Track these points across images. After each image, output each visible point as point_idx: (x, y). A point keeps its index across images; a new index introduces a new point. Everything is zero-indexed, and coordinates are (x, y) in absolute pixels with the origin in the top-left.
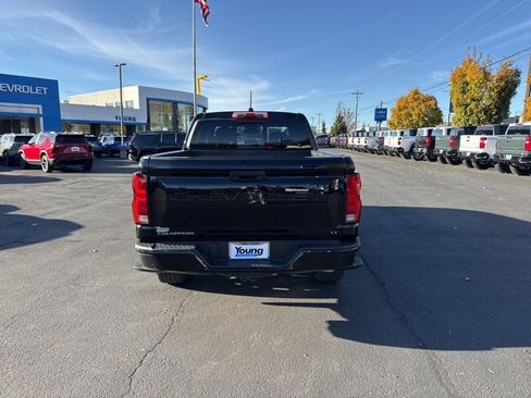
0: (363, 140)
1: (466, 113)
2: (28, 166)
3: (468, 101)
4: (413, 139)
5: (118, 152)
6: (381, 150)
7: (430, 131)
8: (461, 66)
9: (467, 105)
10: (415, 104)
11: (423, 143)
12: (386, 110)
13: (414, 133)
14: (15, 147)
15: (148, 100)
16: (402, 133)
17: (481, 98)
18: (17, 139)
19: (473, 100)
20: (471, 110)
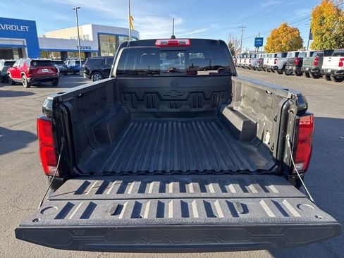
0: (248, 60)
1: (322, 40)
2: (14, 83)
3: (324, 31)
4: (285, 60)
5: (79, 71)
6: (261, 68)
7: (297, 54)
8: (320, 5)
9: (323, 34)
10: (284, 34)
11: (292, 63)
12: (262, 39)
13: (285, 55)
14: (5, 70)
15: (99, 34)
16: (276, 56)
17: (333, 28)
18: (6, 63)
19: (328, 30)
20: (326, 38)
